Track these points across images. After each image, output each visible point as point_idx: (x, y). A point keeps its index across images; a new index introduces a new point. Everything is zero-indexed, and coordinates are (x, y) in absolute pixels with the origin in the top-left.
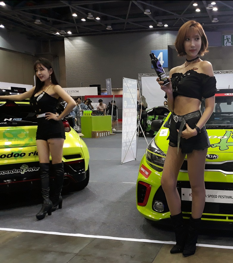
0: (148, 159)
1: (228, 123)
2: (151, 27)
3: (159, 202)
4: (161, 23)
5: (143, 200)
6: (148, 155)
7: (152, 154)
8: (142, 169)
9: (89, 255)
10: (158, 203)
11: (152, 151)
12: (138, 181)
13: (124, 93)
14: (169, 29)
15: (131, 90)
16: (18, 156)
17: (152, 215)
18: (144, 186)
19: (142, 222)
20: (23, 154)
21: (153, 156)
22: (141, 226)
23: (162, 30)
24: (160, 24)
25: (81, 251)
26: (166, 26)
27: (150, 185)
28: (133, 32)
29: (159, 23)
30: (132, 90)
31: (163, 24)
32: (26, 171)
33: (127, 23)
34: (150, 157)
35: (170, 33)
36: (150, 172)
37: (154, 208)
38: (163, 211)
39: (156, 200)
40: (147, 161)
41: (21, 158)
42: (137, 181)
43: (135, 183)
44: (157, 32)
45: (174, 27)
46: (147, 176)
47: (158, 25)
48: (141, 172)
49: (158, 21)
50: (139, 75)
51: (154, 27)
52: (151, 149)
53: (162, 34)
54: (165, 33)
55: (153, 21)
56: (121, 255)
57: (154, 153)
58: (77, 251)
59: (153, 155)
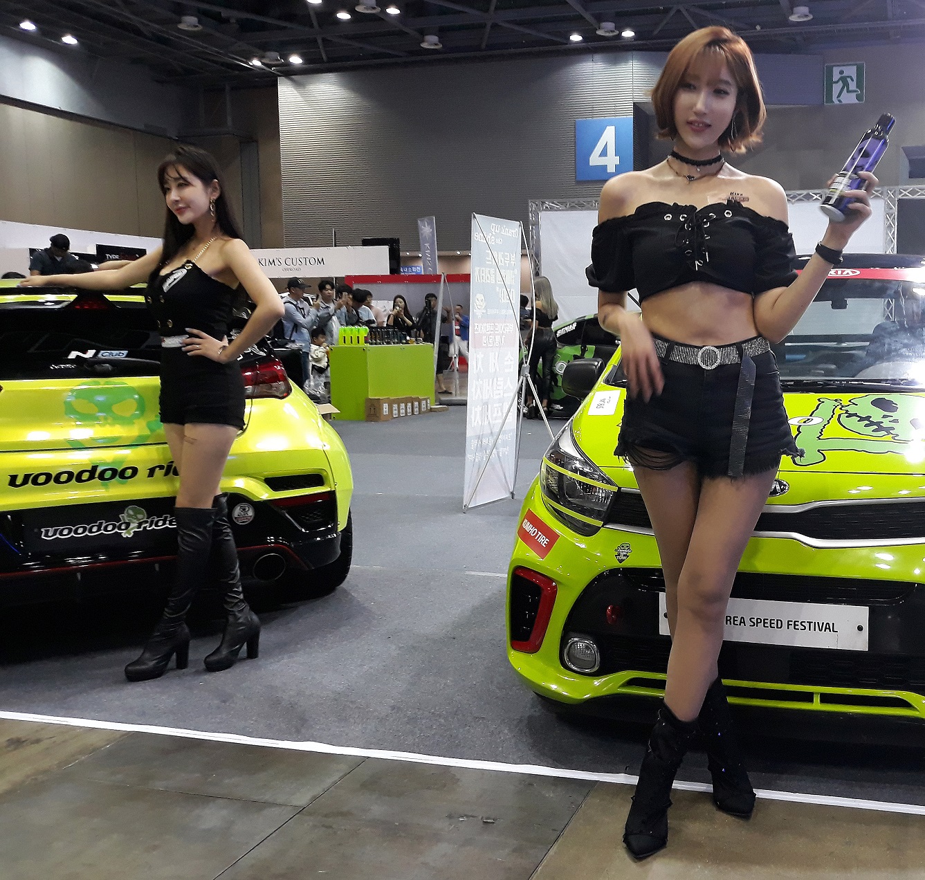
0: (549, 492)
1: (829, 373)
2: (576, 38)
3: (582, 638)
4: (610, 25)
5: (530, 632)
6: (547, 479)
7: (561, 476)
8: (528, 527)
9: (343, 814)
10: (580, 644)
11: (562, 466)
12: (513, 566)
13: (477, 269)
14: (639, 45)
15: (499, 256)
16: (113, 477)
17: (558, 681)
18: (532, 583)
19: (526, 706)
20: (129, 472)
21: (566, 483)
22: (521, 721)
23: (614, 50)
24: (606, 29)
25: (315, 798)
26: (628, 34)
27: (551, 580)
28: (512, 57)
29: (604, 24)
30: (504, 256)
31: (616, 28)
32: (139, 527)
33: (495, 26)
34: (554, 487)
35: (642, 59)
36: (553, 537)
37: (566, 659)
38: (596, 668)
39: (572, 634)
40: (546, 498)
41: (123, 484)
42: (510, 565)
43: (504, 577)
44: (597, 57)
45: (655, 39)
46: (543, 551)
47: (599, 32)
48: (524, 535)
49: (600, 18)
50: (532, 206)
51: (585, 39)
52: (559, 457)
53: (615, 62)
54: (626, 61)
55: (580, 18)
56: (450, 817)
57: (569, 474)
58: (302, 798)
59: (565, 479)
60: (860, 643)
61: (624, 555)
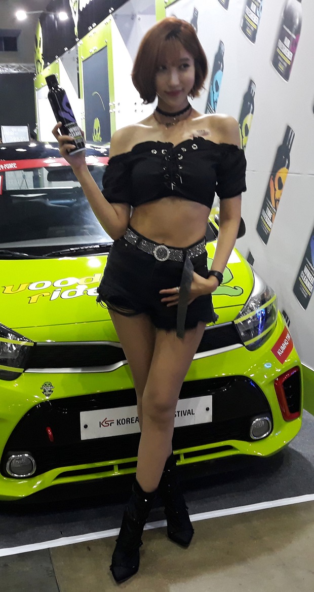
3: (16, 455)
37: (9, 472)
38: (33, 472)
39: (10, 453)
60: (207, 418)
61: (49, 391)
